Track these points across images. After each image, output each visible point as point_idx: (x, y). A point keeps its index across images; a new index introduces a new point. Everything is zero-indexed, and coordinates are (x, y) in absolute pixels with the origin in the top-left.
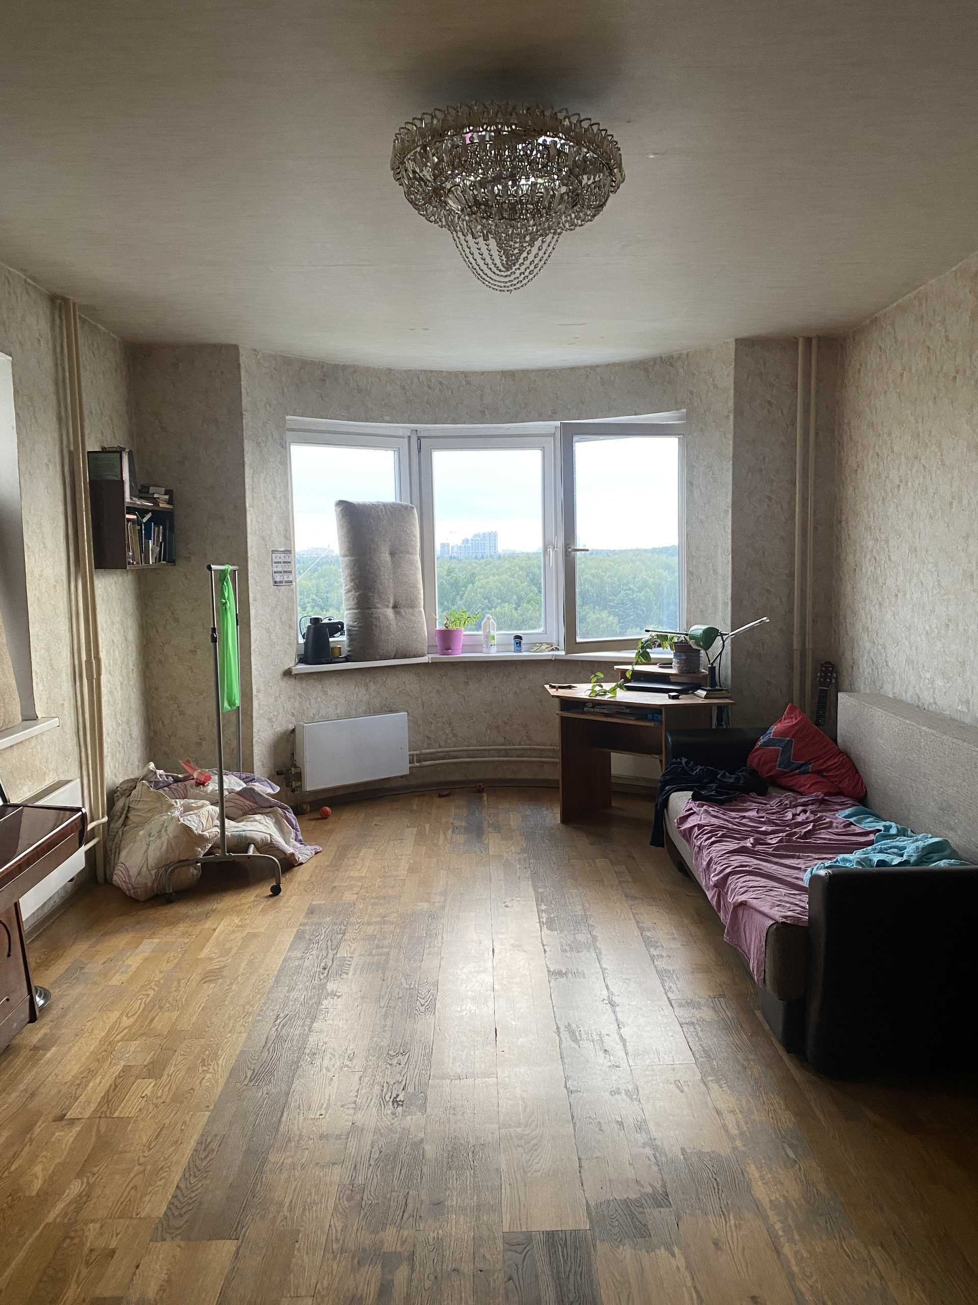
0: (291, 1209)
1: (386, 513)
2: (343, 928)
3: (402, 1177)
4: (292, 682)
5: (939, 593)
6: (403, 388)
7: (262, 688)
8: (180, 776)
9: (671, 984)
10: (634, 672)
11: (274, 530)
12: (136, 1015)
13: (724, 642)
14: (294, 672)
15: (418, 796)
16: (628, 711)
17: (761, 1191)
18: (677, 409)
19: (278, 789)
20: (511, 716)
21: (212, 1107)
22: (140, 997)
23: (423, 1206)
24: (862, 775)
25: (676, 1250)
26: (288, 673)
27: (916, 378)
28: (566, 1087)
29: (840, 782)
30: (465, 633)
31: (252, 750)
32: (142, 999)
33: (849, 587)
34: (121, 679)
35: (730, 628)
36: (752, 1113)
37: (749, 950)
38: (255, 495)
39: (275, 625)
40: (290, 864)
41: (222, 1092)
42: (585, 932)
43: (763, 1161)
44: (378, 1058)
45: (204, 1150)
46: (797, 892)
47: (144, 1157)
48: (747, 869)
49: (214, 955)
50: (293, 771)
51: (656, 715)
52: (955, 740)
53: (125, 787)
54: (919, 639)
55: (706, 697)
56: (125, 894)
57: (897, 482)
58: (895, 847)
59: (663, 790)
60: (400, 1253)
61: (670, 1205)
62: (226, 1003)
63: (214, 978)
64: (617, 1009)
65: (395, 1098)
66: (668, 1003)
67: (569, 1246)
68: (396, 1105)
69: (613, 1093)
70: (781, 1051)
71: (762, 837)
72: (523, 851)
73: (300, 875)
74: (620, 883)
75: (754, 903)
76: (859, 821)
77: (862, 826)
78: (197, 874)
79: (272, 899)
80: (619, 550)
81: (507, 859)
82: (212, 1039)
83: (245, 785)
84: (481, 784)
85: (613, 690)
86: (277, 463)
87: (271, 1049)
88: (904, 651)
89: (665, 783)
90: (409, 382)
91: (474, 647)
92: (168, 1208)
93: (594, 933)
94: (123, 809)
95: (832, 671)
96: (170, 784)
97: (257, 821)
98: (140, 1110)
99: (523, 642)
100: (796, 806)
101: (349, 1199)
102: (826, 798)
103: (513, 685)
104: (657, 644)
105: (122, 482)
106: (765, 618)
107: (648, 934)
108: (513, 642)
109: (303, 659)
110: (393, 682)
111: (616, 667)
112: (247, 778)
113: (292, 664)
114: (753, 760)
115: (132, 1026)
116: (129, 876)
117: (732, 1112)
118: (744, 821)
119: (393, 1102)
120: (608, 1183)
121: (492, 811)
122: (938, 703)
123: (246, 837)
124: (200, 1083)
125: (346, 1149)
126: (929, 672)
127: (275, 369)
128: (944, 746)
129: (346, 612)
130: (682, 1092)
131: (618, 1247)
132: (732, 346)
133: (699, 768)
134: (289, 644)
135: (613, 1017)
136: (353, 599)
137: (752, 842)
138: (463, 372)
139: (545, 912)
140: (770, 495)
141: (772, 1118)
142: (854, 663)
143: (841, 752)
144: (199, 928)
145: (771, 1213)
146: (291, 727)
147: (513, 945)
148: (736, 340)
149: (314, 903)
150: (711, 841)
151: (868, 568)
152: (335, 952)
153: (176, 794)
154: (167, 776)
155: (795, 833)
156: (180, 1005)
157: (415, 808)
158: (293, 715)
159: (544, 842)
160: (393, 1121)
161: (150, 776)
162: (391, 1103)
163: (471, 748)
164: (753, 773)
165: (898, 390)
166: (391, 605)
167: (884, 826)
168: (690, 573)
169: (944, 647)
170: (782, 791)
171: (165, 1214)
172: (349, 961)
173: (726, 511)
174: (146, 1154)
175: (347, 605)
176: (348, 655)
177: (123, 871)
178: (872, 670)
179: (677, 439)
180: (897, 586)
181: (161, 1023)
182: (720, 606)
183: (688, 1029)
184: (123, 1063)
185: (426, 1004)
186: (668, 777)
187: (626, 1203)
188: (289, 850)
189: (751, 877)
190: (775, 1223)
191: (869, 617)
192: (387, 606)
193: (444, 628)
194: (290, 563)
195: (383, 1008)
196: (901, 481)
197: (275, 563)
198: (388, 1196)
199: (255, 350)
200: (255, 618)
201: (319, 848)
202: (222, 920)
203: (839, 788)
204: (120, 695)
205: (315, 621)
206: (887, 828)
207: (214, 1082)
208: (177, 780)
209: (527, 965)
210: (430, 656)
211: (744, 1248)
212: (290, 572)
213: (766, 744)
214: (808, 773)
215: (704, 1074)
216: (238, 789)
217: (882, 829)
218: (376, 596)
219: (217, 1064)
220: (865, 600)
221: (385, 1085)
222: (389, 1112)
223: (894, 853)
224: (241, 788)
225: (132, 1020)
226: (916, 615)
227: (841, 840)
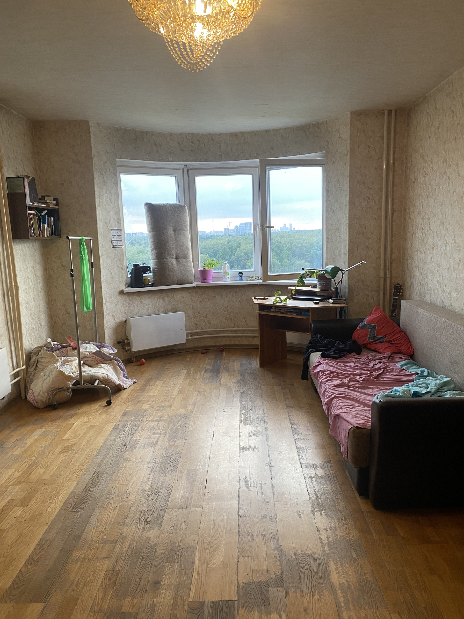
0: (77, 585)
1: (171, 209)
2: (139, 423)
3: (141, 565)
4: (124, 297)
5: (455, 246)
6: (179, 143)
7: (108, 300)
8: (65, 345)
9: (303, 455)
10: (296, 290)
11: (112, 218)
12: (23, 471)
13: (343, 274)
14: (125, 292)
15: (192, 353)
16: (293, 310)
17: (335, 578)
18: (321, 151)
19: (116, 351)
20: (237, 313)
21: (49, 524)
22: (28, 461)
23: (149, 584)
24: (412, 343)
25: (283, 614)
26: (122, 293)
27: (446, 128)
28: (238, 514)
29: (400, 347)
30: (213, 271)
31: (104, 331)
32: (28, 462)
33: (410, 244)
34: (33, 296)
35: (347, 267)
36: (336, 531)
37: (341, 440)
38: (101, 200)
39: (114, 268)
40: (118, 389)
41: (57, 515)
42: (262, 425)
43: (338, 559)
44: (142, 496)
45: (39, 549)
46: (368, 409)
47: (7, 552)
48: (343, 395)
49: (70, 438)
50: (126, 341)
51: (306, 313)
52: (459, 326)
53: (36, 350)
54: (444, 271)
55: (333, 303)
56: (32, 404)
57: (434, 187)
58: (424, 383)
59: (308, 351)
60: (130, 613)
61: (283, 586)
62: (70, 464)
63: (67, 450)
64: (273, 469)
65: (146, 519)
66: (300, 465)
67: (224, 610)
68: (146, 524)
69: (263, 518)
70: (356, 494)
71: (355, 377)
72: (238, 382)
73: (124, 395)
74: (285, 399)
75: (343, 415)
76: (408, 368)
77: (409, 371)
78: (69, 395)
79: (107, 408)
80: (311, 230)
81: (229, 386)
82: (58, 485)
83: (98, 349)
84: (223, 347)
85: (285, 300)
86: (112, 184)
87: (87, 491)
88: (436, 278)
89: (309, 348)
90: (182, 140)
91: (219, 279)
92: (13, 583)
93: (267, 426)
94: (35, 362)
95: (400, 288)
96: (60, 349)
97: (102, 367)
98: (12, 525)
99: (243, 275)
100: (375, 360)
101: (110, 579)
102: (392, 355)
103: (238, 298)
104: (309, 275)
105: (24, 193)
106: (364, 261)
107: (295, 427)
108: (238, 275)
109: (130, 285)
110: (178, 296)
111: (289, 288)
112: (100, 345)
113: (124, 288)
114: (355, 335)
115: (19, 477)
116: (34, 396)
117: (326, 530)
118: (347, 368)
119: (145, 522)
120: (251, 572)
121: (226, 361)
122: (453, 305)
123: (94, 376)
124: (47, 510)
125: (114, 549)
126: (448, 289)
127: (110, 134)
128: (453, 329)
129: (152, 261)
130: (300, 517)
131: (251, 611)
132: (349, 116)
133: (326, 340)
134: (122, 277)
135: (270, 473)
136: (155, 254)
137: (348, 380)
138: (210, 134)
139: (244, 415)
140: (369, 196)
141: (347, 534)
142: (411, 284)
143: (402, 331)
144: (66, 423)
145: (339, 592)
146: (124, 319)
147: (224, 433)
148: (351, 113)
149: (127, 410)
150: (327, 379)
151: (419, 234)
152: (132, 436)
153: (62, 354)
154: (57, 345)
155: (372, 375)
156: (46, 466)
157: (188, 359)
158: (125, 313)
159: (249, 377)
160: (142, 533)
161: (48, 345)
162: (143, 523)
163: (217, 329)
164: (355, 342)
165: (436, 136)
166: (174, 257)
167: (421, 371)
168: (327, 238)
169: (456, 275)
170: (370, 351)
171: (10, 587)
172: (138, 441)
173: (346, 205)
174: (8, 551)
175: (152, 258)
176: (153, 283)
177: (32, 394)
178: (420, 288)
179: (321, 167)
180: (434, 243)
181: (33, 477)
182: (343, 256)
183: (308, 481)
184: (9, 498)
185: (173, 466)
186: (310, 345)
187: (260, 584)
188: (118, 382)
189: (344, 400)
190: (340, 598)
191: (419, 260)
192: (173, 258)
193: (202, 269)
194: (121, 235)
195: (150, 468)
196: (436, 186)
197: (113, 236)
198: (131, 578)
199: (98, 124)
200: (103, 264)
201: (135, 381)
202: (79, 418)
203: (399, 350)
204: (33, 304)
205: (136, 266)
206: (422, 372)
207: (53, 509)
208: (63, 347)
209: (229, 444)
210: (196, 283)
211: (321, 613)
212: (121, 240)
213: (362, 327)
214: (384, 342)
215: (313, 507)
216: (94, 351)
217: (420, 372)
218: (166, 252)
219: (58, 499)
220: (417, 251)
221: (143, 512)
222: (141, 527)
223: (423, 387)
224: (96, 350)
225: (20, 473)
226: (443, 259)
227: (397, 379)
